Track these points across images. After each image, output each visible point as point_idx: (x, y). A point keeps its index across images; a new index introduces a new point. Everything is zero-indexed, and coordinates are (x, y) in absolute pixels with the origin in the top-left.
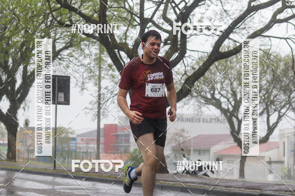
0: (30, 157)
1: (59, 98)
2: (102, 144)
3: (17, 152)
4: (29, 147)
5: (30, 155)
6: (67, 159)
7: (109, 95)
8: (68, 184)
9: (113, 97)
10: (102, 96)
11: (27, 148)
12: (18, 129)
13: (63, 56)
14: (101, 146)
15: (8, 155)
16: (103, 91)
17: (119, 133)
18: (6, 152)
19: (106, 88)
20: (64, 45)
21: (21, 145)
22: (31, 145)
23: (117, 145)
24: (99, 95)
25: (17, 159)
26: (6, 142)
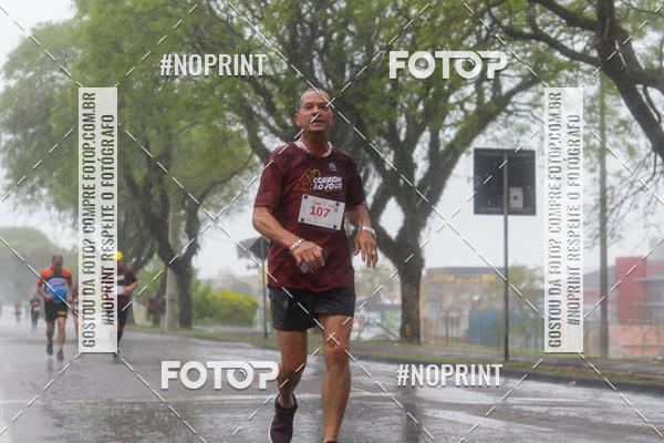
0: (450, 334)
1: (512, 201)
2: (612, 302)
3: (422, 324)
4: (447, 312)
5: (450, 329)
6: (533, 338)
7: (624, 191)
8: (536, 394)
9: (634, 194)
10: (608, 193)
11: (443, 314)
12: (424, 272)
13: (518, 107)
14: (609, 307)
15: (402, 330)
16: (611, 181)
17: (651, 277)
18: (398, 324)
19: (618, 174)
20: (519, 80)
21: (431, 307)
22: (451, 309)
23: (649, 304)
24: (603, 191)
25: (422, 339)
26: (398, 301)
